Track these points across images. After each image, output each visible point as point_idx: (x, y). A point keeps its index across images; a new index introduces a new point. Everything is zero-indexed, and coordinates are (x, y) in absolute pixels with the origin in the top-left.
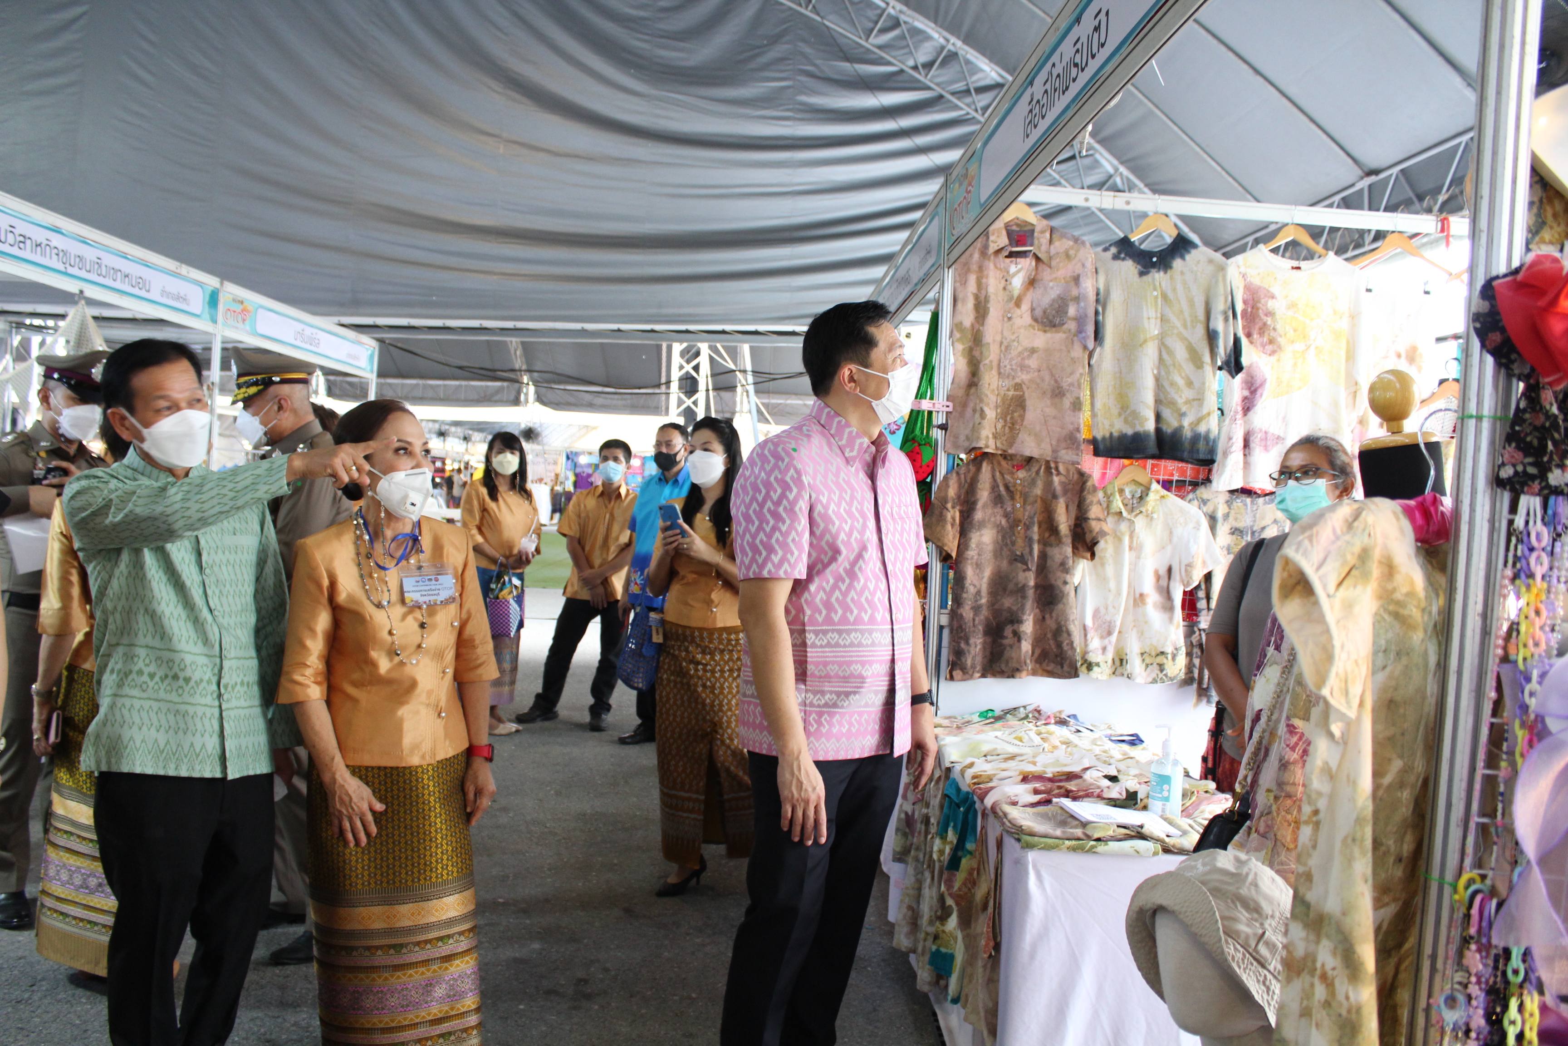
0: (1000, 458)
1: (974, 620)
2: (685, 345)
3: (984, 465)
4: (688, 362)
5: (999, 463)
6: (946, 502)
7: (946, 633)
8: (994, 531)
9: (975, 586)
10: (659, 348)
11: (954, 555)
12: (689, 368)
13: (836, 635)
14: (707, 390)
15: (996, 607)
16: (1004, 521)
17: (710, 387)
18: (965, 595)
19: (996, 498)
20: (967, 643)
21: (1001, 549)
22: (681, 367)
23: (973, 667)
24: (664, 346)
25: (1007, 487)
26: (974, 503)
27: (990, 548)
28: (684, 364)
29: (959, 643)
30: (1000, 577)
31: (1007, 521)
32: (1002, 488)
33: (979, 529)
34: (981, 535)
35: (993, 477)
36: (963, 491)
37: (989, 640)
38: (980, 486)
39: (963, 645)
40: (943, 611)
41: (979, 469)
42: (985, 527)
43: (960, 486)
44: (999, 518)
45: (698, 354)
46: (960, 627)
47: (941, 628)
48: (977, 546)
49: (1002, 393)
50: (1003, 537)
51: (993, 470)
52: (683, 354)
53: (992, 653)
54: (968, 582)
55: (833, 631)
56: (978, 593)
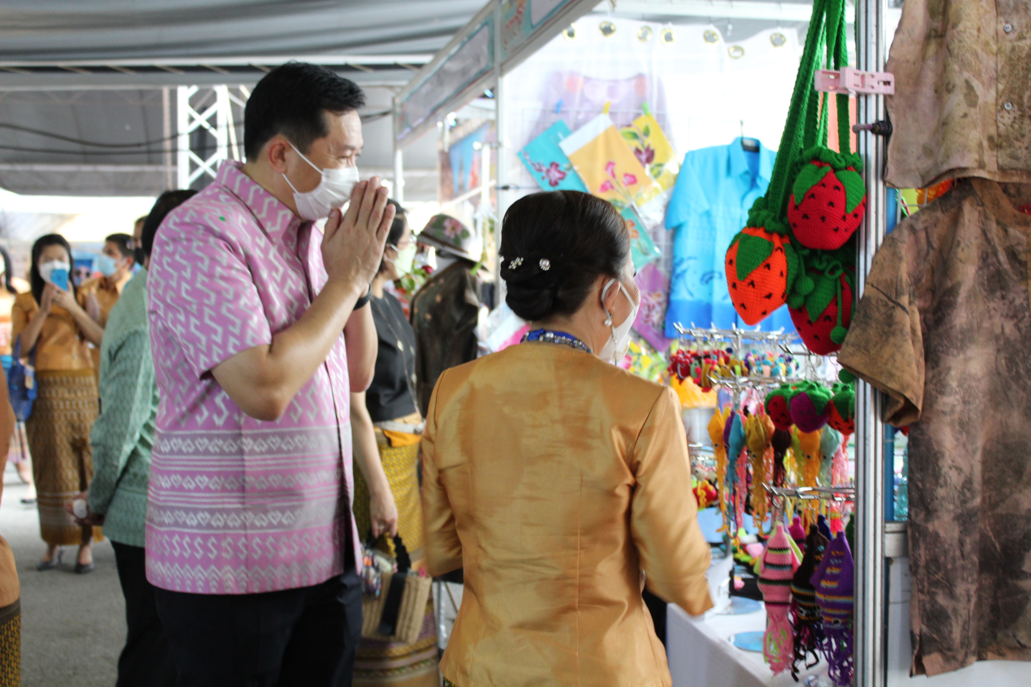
0: (999, 191)
1: (961, 543)
2: (194, 89)
3: (967, 207)
4: (201, 111)
5: (996, 204)
6: (899, 293)
7: (896, 570)
8: (990, 349)
9: (959, 470)
10: (159, 96)
11: (920, 407)
12: (202, 120)
13: (277, 440)
14: (230, 145)
15: (1000, 510)
16: (1009, 327)
17: (234, 141)
18: (941, 492)
19: (990, 279)
20: (952, 595)
21: (1006, 388)
22: (191, 120)
23: (964, 644)
24: (166, 91)
25: (1012, 255)
26: (953, 291)
27: (984, 385)
28: (195, 115)
29: (932, 595)
30: (1006, 447)
31: (1016, 326)
32: (1002, 257)
33: (962, 348)
34: (967, 360)
35: (984, 233)
36: (925, 267)
37: (987, 581)
38: (961, 254)
39: (942, 600)
40: (891, 527)
41: (956, 221)
42: (972, 340)
43: (919, 257)
44: (998, 320)
45: (213, 98)
46: (934, 560)
47: (888, 561)
48: (960, 385)
49: (1008, 46)
50: (1011, 361)
51: (984, 217)
52: (193, 102)
53: (994, 609)
54: (945, 464)
55: (274, 434)
56: (968, 483)
